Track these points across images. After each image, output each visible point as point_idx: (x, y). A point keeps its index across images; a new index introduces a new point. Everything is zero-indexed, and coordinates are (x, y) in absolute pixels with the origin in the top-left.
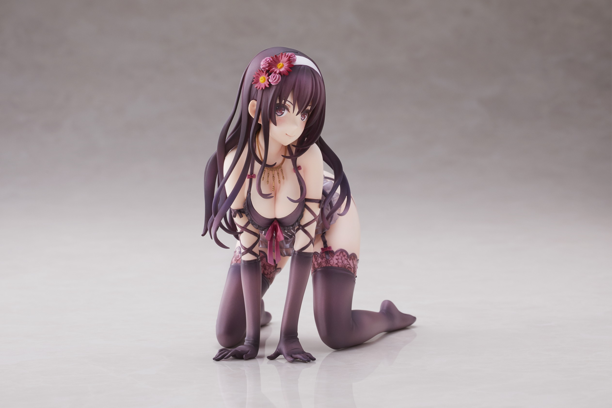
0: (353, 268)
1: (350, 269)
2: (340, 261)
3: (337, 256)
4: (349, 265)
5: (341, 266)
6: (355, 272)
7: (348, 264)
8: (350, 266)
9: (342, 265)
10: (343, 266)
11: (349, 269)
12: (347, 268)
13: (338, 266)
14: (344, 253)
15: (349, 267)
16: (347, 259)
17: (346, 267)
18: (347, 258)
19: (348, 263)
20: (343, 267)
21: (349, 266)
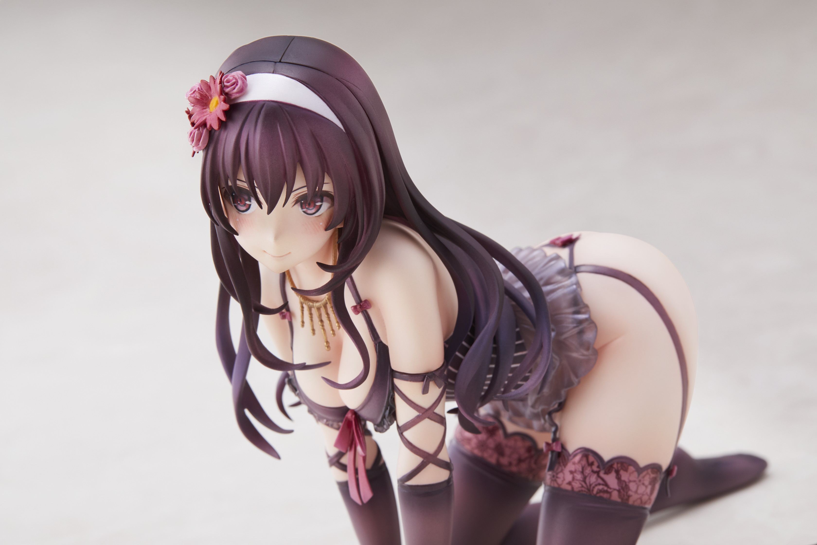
0: (619, 491)
1: (605, 496)
2: (579, 476)
3: (574, 463)
4: (603, 485)
5: (580, 489)
6: (626, 497)
7: (599, 484)
8: (606, 488)
9: (583, 486)
10: (583, 489)
11: (601, 494)
12: (595, 491)
13: (573, 488)
14: (591, 459)
15: (600, 491)
16: (598, 473)
17: (593, 490)
18: (598, 469)
19: (600, 481)
20: (585, 491)
21: (601, 487)
